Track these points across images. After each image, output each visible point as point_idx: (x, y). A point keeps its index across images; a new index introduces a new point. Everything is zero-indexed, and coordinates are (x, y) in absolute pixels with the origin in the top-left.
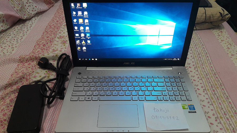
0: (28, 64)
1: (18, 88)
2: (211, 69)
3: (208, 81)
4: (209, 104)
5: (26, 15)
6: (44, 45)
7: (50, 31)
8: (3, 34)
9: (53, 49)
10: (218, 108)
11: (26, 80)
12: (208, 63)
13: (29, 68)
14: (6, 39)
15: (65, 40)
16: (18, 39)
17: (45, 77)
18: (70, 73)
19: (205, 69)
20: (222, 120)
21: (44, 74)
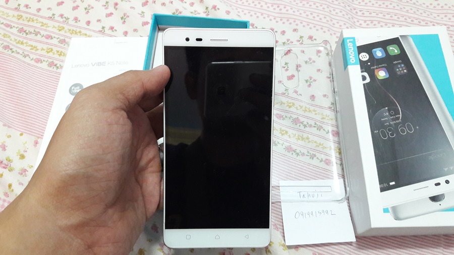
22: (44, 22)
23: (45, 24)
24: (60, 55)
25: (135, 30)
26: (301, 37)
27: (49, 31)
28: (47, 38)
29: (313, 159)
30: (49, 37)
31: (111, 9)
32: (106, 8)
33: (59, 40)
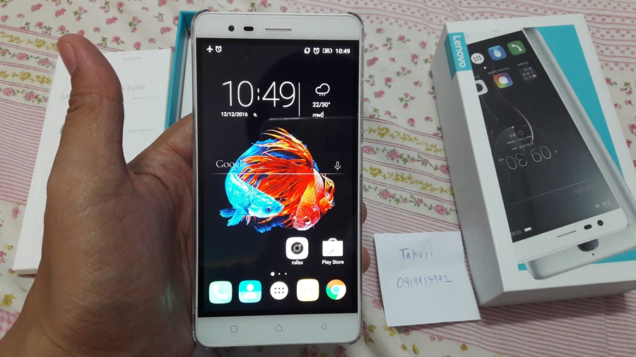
22: (14, 36)
23: (16, 38)
24: (42, 82)
25: (152, 40)
26: (389, 40)
27: (24, 49)
28: (20, 58)
29: (419, 205)
30: (23, 57)
31: (114, 12)
32: (107, 11)
33: (38, 60)
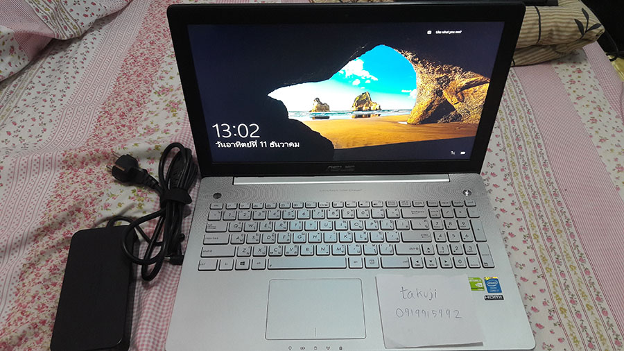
0: (87, 173)
1: (67, 238)
2: (547, 178)
3: (537, 212)
4: (537, 274)
5: (68, 28)
6: (122, 116)
7: (135, 72)
8: (14, 83)
9: (147, 127)
10: (557, 285)
11: (86, 217)
12: (540, 164)
13: (90, 182)
14: (23, 98)
15: (176, 101)
16: (54, 99)
17: (132, 206)
18: (193, 194)
19: (531, 179)
20: (566, 317)
21: (130, 198)
